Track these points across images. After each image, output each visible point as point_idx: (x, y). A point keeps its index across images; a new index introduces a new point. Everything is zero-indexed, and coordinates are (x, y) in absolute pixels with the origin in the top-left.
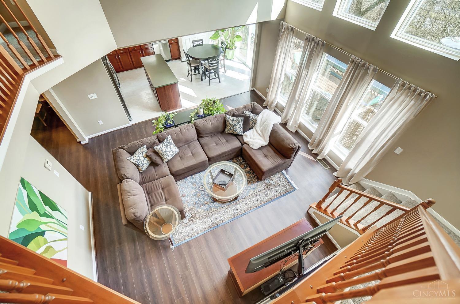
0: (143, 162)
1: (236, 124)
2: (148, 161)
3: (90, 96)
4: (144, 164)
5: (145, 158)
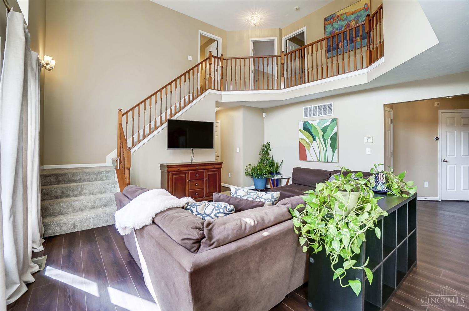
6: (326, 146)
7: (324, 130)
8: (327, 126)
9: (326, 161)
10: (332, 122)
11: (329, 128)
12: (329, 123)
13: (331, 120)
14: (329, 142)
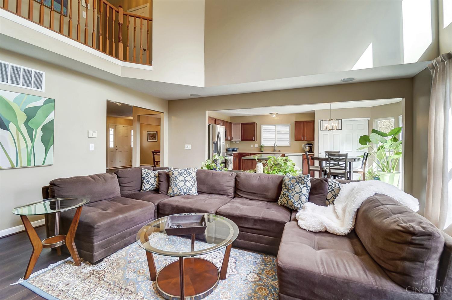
0: (149, 179)
1: (294, 185)
2: (156, 183)
3: (186, 145)
4: (148, 182)
5: (155, 176)
6: (32, 140)
7: (31, 113)
8: (37, 108)
9: (32, 164)
10: (46, 103)
11: (39, 112)
12: (40, 103)
13: (44, 99)
14: (39, 133)
